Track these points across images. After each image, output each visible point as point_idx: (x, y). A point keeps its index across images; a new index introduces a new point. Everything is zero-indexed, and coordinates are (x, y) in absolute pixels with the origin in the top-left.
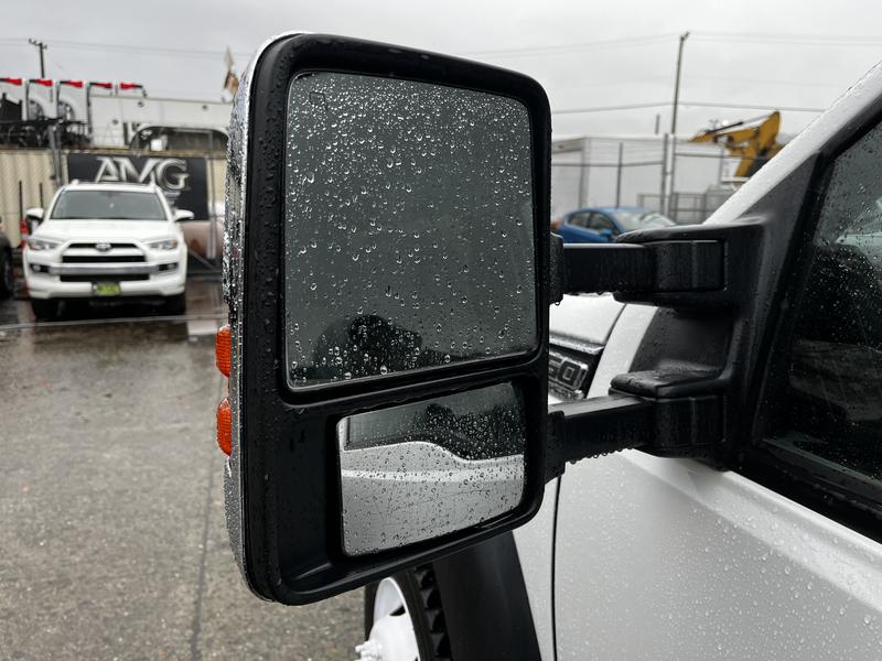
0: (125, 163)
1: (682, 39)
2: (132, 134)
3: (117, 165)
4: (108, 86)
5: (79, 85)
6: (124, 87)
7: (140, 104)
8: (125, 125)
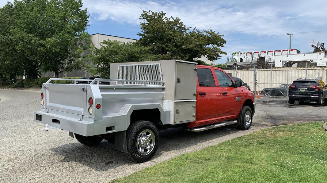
6: (291, 50)
7: (287, 56)
8: (283, 62)
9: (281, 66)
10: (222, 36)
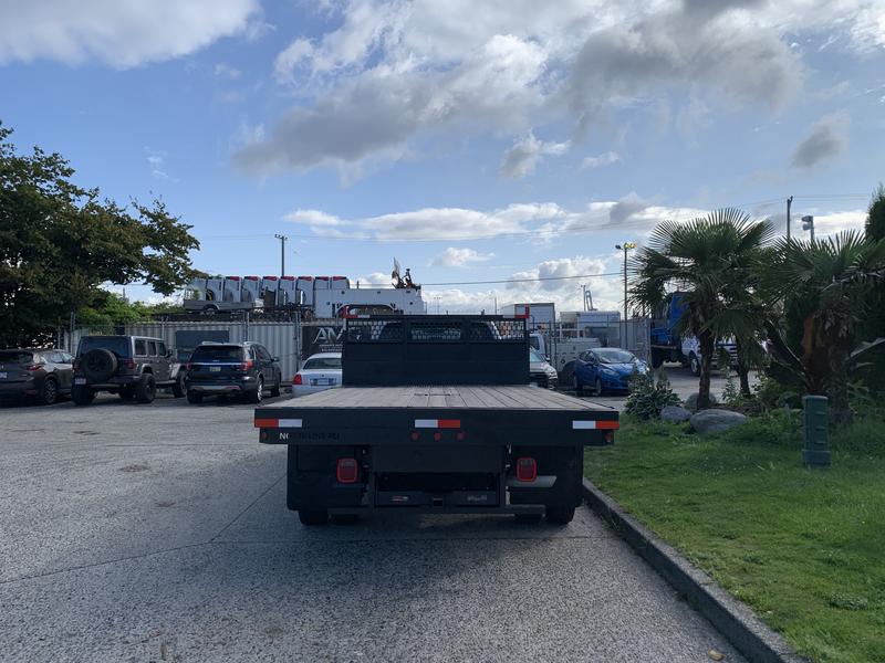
0: (331, 330)
1: (789, 202)
2: (337, 310)
3: (326, 331)
4: (326, 279)
5: (309, 279)
6: (335, 278)
7: (343, 293)
8: (334, 305)
9: (330, 315)
10: (189, 227)
